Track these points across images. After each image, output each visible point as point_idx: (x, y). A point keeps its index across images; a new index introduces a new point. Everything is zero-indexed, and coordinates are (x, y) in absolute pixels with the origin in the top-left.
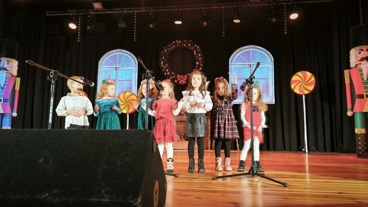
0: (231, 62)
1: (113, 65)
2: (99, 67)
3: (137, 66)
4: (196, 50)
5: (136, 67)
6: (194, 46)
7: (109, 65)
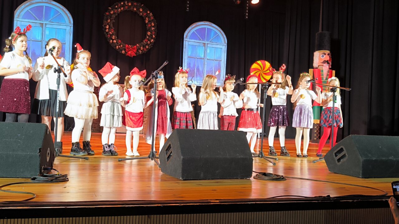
0: (186, 38)
1: (36, 19)
2: (15, 19)
3: (72, 25)
4: (149, 17)
5: (70, 26)
6: (147, 12)
7: (31, 19)
